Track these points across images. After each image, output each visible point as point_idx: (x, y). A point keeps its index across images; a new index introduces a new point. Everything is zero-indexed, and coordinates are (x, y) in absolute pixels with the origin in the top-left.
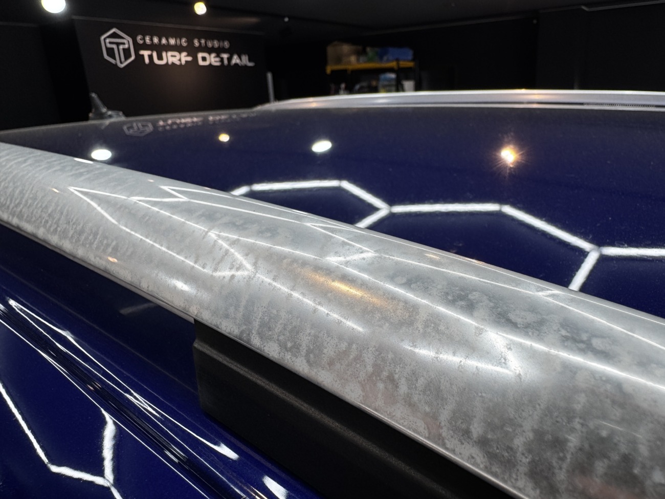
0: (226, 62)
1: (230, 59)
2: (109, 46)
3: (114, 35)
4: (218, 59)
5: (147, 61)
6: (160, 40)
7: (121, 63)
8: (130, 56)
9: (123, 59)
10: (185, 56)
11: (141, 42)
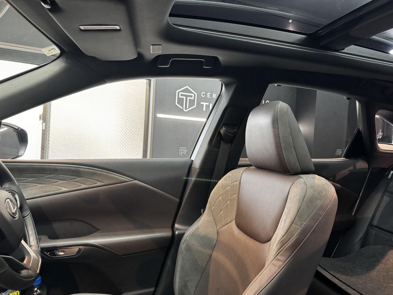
2: (180, 97)
3: (187, 90)
5: (204, 109)
7: (186, 109)
8: (193, 105)
9: (188, 108)
11: (203, 96)
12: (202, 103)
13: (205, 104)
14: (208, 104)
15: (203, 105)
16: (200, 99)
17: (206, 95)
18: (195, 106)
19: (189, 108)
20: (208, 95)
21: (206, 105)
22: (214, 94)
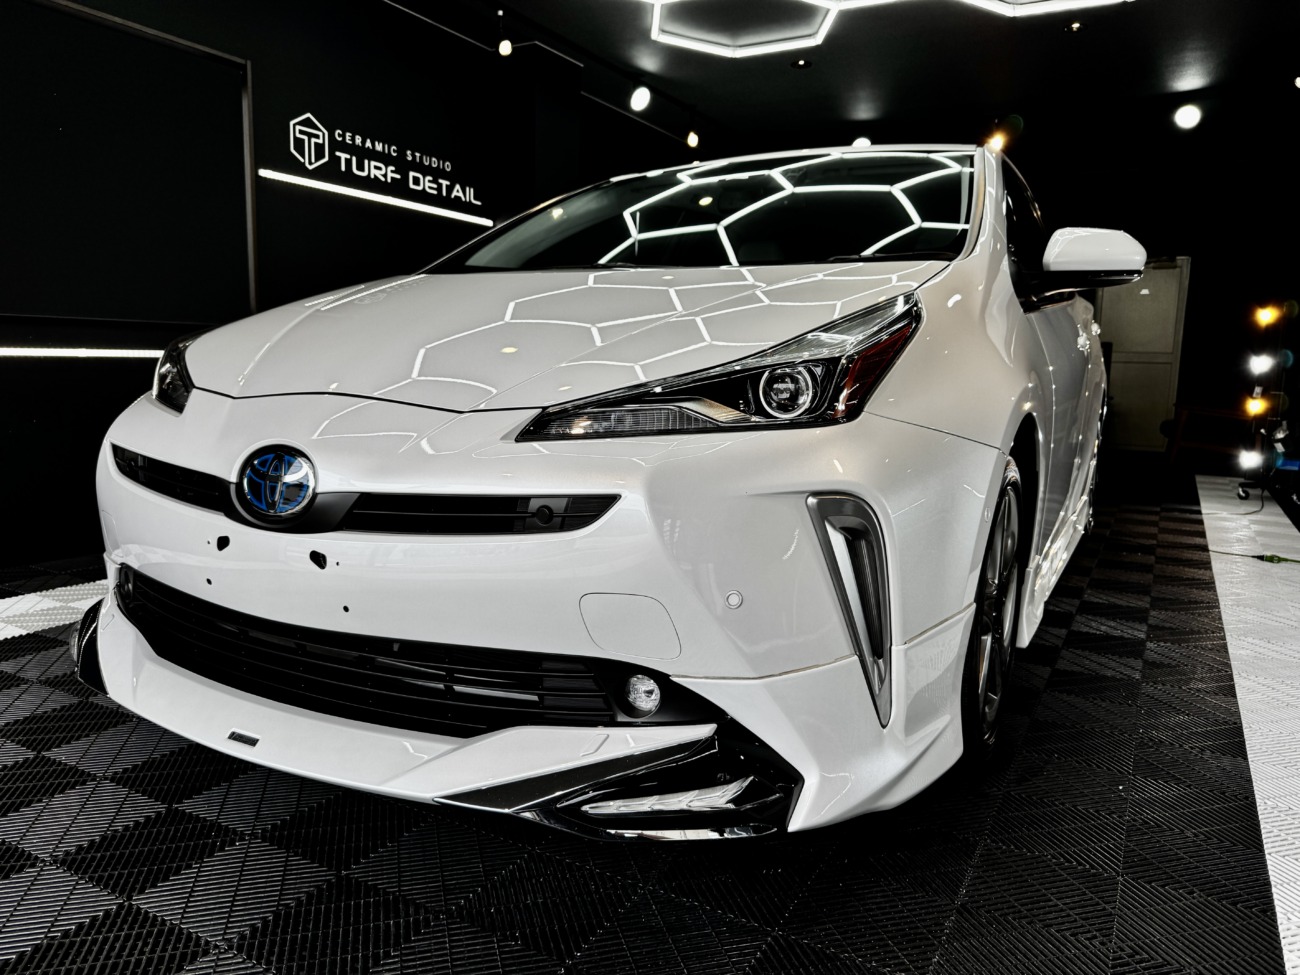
0: (444, 193)
1: (450, 189)
4: (435, 186)
5: (343, 168)
6: (364, 142)
8: (324, 157)
9: (313, 160)
10: (392, 171)
11: (340, 139)
12: (338, 154)
13: (344, 156)
14: (348, 156)
15: (339, 158)
16: (335, 146)
17: (343, 136)
18: (326, 159)
19: (317, 160)
20: (348, 138)
21: (346, 159)
22: (357, 136)
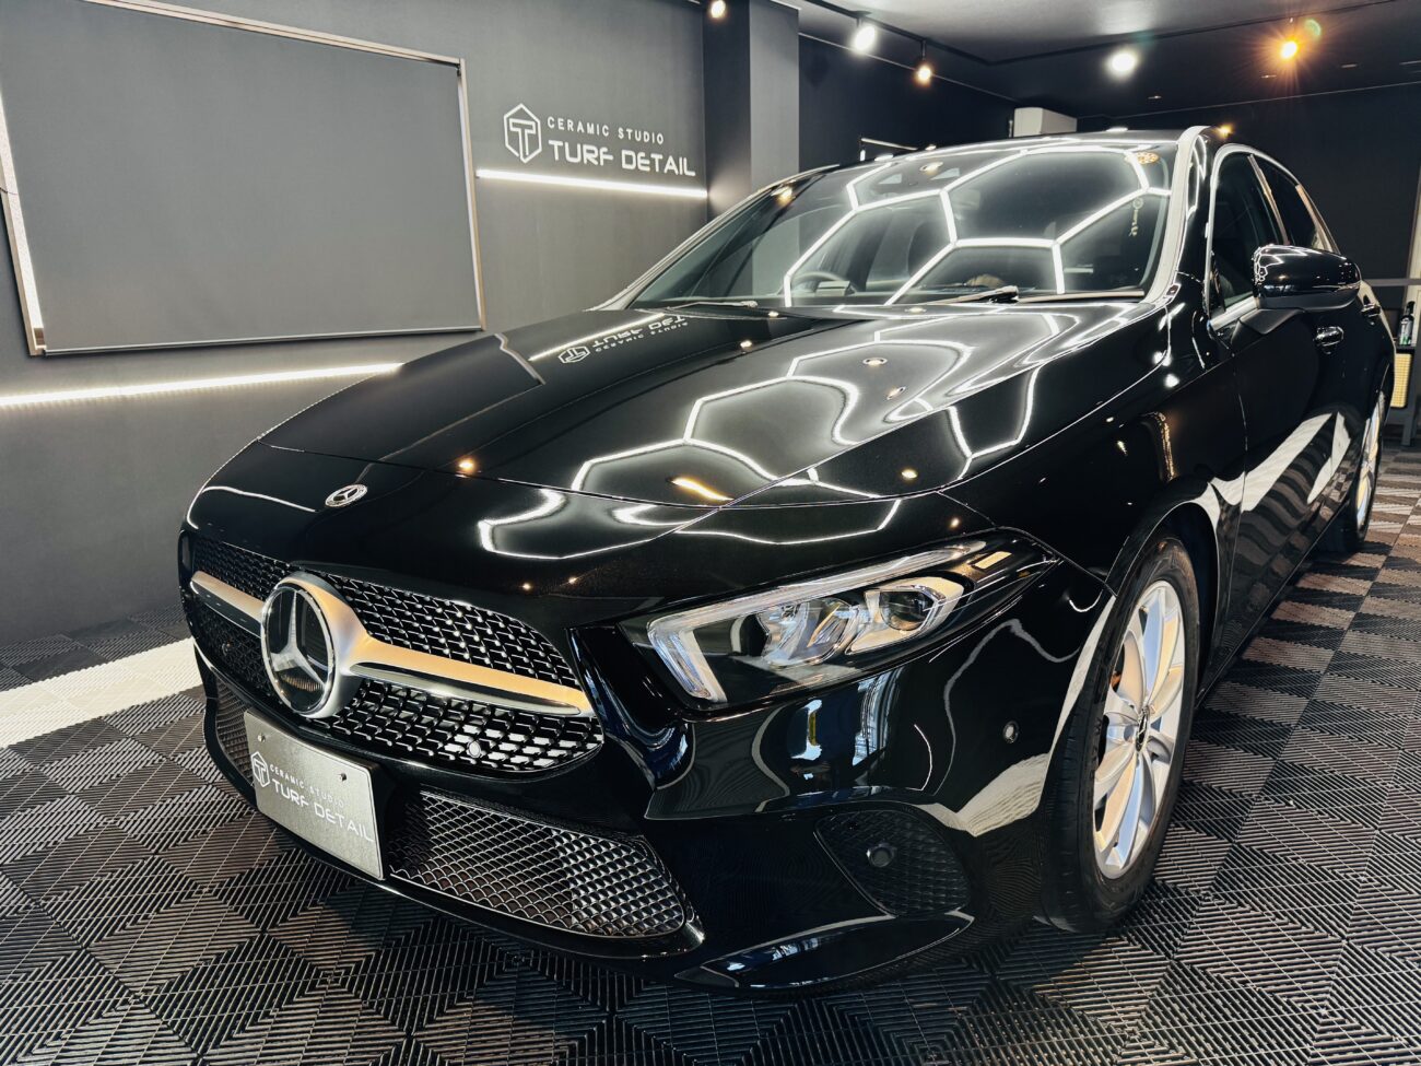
12: (551, 142)
13: (556, 144)
14: (561, 144)
15: (553, 146)
16: (548, 134)
17: (556, 123)
18: (539, 150)
19: (530, 153)
20: (560, 124)
21: (559, 147)
22: (569, 121)
